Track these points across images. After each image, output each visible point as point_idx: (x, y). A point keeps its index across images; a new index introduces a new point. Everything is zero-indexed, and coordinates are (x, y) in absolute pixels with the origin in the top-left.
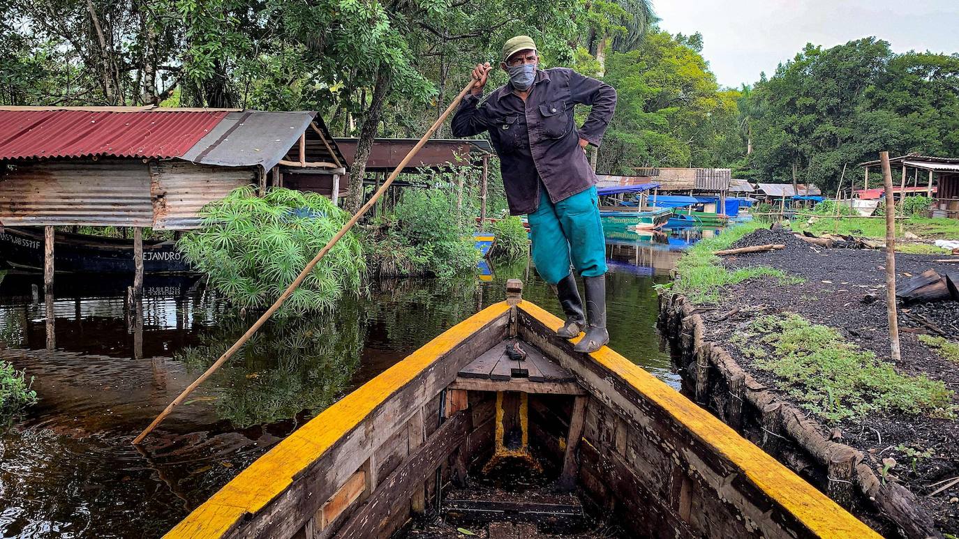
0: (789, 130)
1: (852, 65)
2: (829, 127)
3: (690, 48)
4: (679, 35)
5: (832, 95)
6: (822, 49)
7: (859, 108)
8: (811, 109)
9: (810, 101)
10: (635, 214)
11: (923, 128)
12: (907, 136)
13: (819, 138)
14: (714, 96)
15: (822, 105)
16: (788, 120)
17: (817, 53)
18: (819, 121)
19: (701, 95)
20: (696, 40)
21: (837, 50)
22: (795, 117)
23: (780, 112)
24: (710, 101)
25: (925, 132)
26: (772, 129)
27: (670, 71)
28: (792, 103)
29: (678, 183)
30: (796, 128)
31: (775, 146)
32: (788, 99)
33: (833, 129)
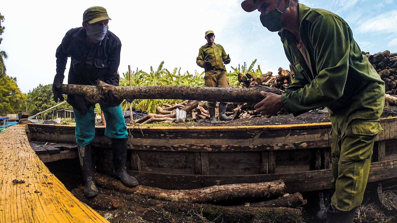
0: (36, 105)
1: (49, 90)
2: (45, 105)
3: (14, 81)
4: (11, 77)
5: (45, 97)
6: (43, 86)
7: (51, 100)
8: (40, 100)
9: (41, 98)
10: (3, 126)
11: (64, 105)
12: (61, 107)
13: (43, 107)
14: (20, 94)
15: (43, 99)
16: (36, 103)
17: (42, 86)
18: (43, 103)
19: (17, 93)
20: (15, 79)
21: (46, 86)
22: (37, 102)
23: (34, 101)
24: (19, 95)
25: (64, 106)
26: (32, 105)
27: (9, 86)
28: (37, 99)
29: (12, 118)
30: (38, 105)
31: (33, 109)
32: (36, 97)
33: (46, 105)
